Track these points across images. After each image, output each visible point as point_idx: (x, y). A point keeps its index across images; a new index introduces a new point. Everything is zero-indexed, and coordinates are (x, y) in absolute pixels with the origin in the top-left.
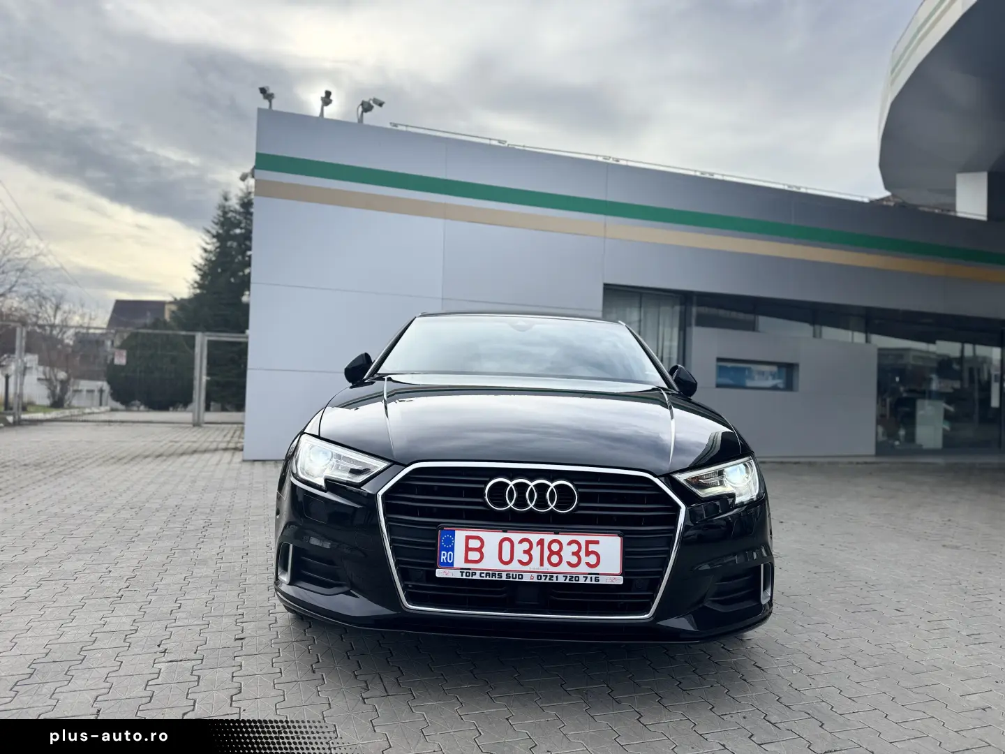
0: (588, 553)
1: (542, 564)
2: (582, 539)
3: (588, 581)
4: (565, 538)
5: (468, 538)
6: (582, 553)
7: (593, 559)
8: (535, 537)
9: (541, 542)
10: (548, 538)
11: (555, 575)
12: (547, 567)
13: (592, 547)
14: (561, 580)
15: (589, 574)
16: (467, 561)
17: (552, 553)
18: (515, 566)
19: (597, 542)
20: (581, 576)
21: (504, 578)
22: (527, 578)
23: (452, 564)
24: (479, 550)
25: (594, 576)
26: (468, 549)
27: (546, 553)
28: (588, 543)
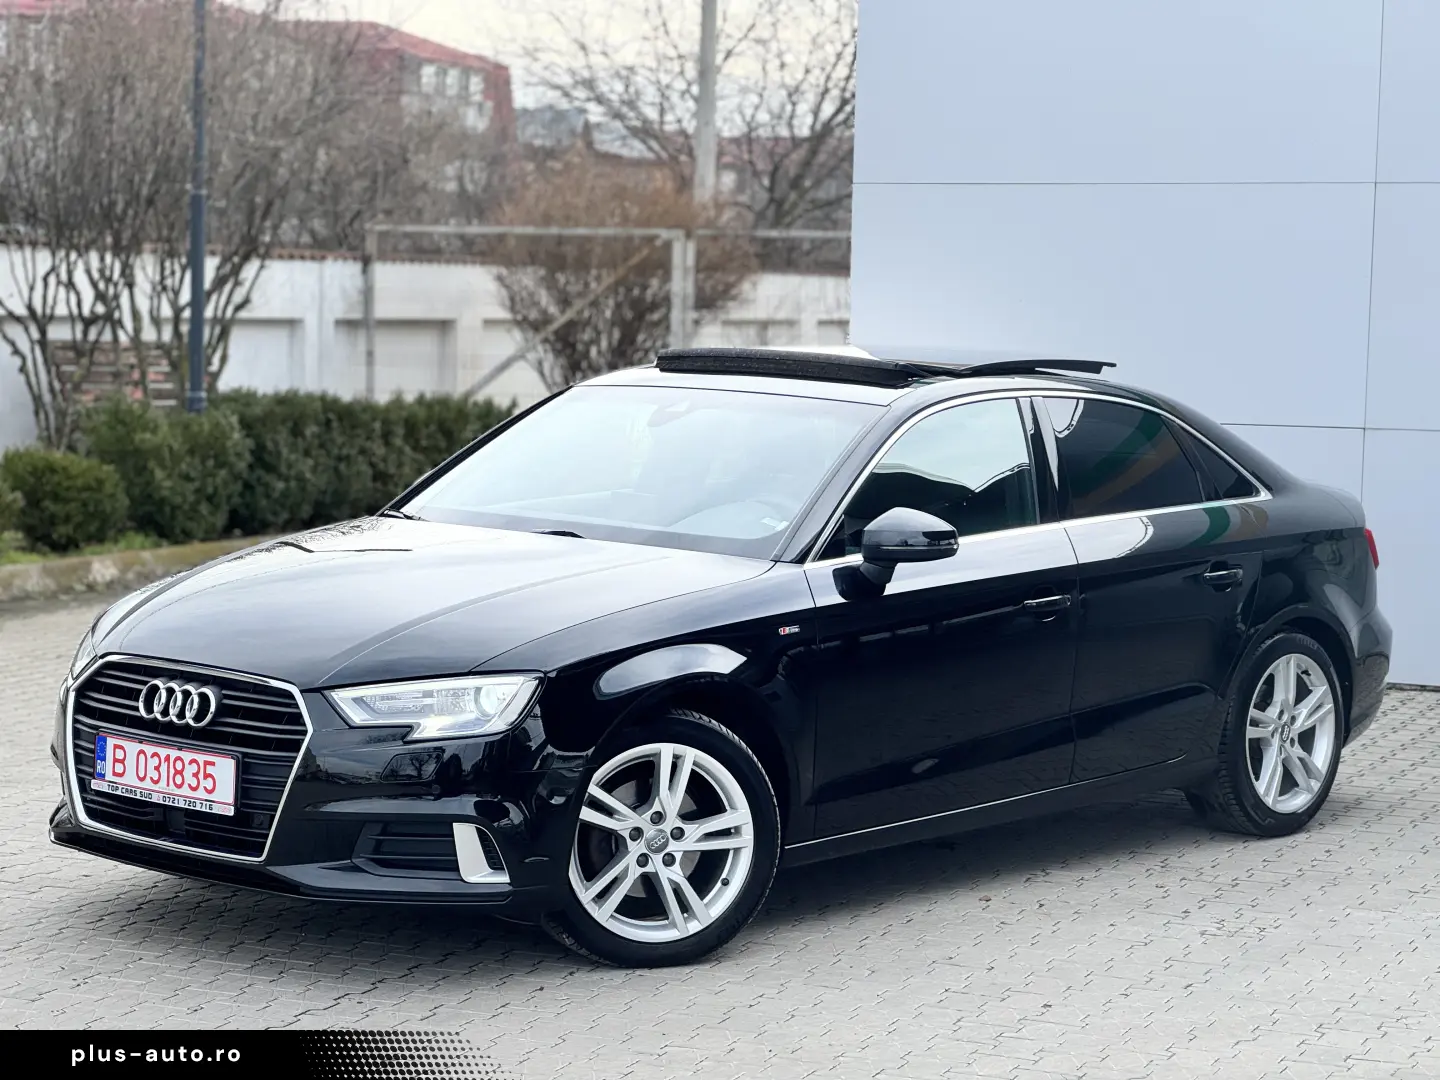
0: (207, 776)
1: (168, 785)
2: (201, 758)
3: (203, 809)
4: (187, 756)
5: (116, 747)
6: (201, 776)
7: (209, 784)
8: (163, 752)
9: (167, 758)
10: (174, 753)
11: (176, 798)
12: (172, 789)
13: (210, 769)
14: (182, 805)
15: (206, 800)
16: (115, 774)
17: (177, 772)
18: (147, 784)
19: (213, 764)
20: (198, 802)
21: (138, 797)
22: (156, 799)
23: (104, 776)
24: (122, 761)
25: (208, 803)
26: (116, 760)
27: (172, 771)
28: (207, 763)
